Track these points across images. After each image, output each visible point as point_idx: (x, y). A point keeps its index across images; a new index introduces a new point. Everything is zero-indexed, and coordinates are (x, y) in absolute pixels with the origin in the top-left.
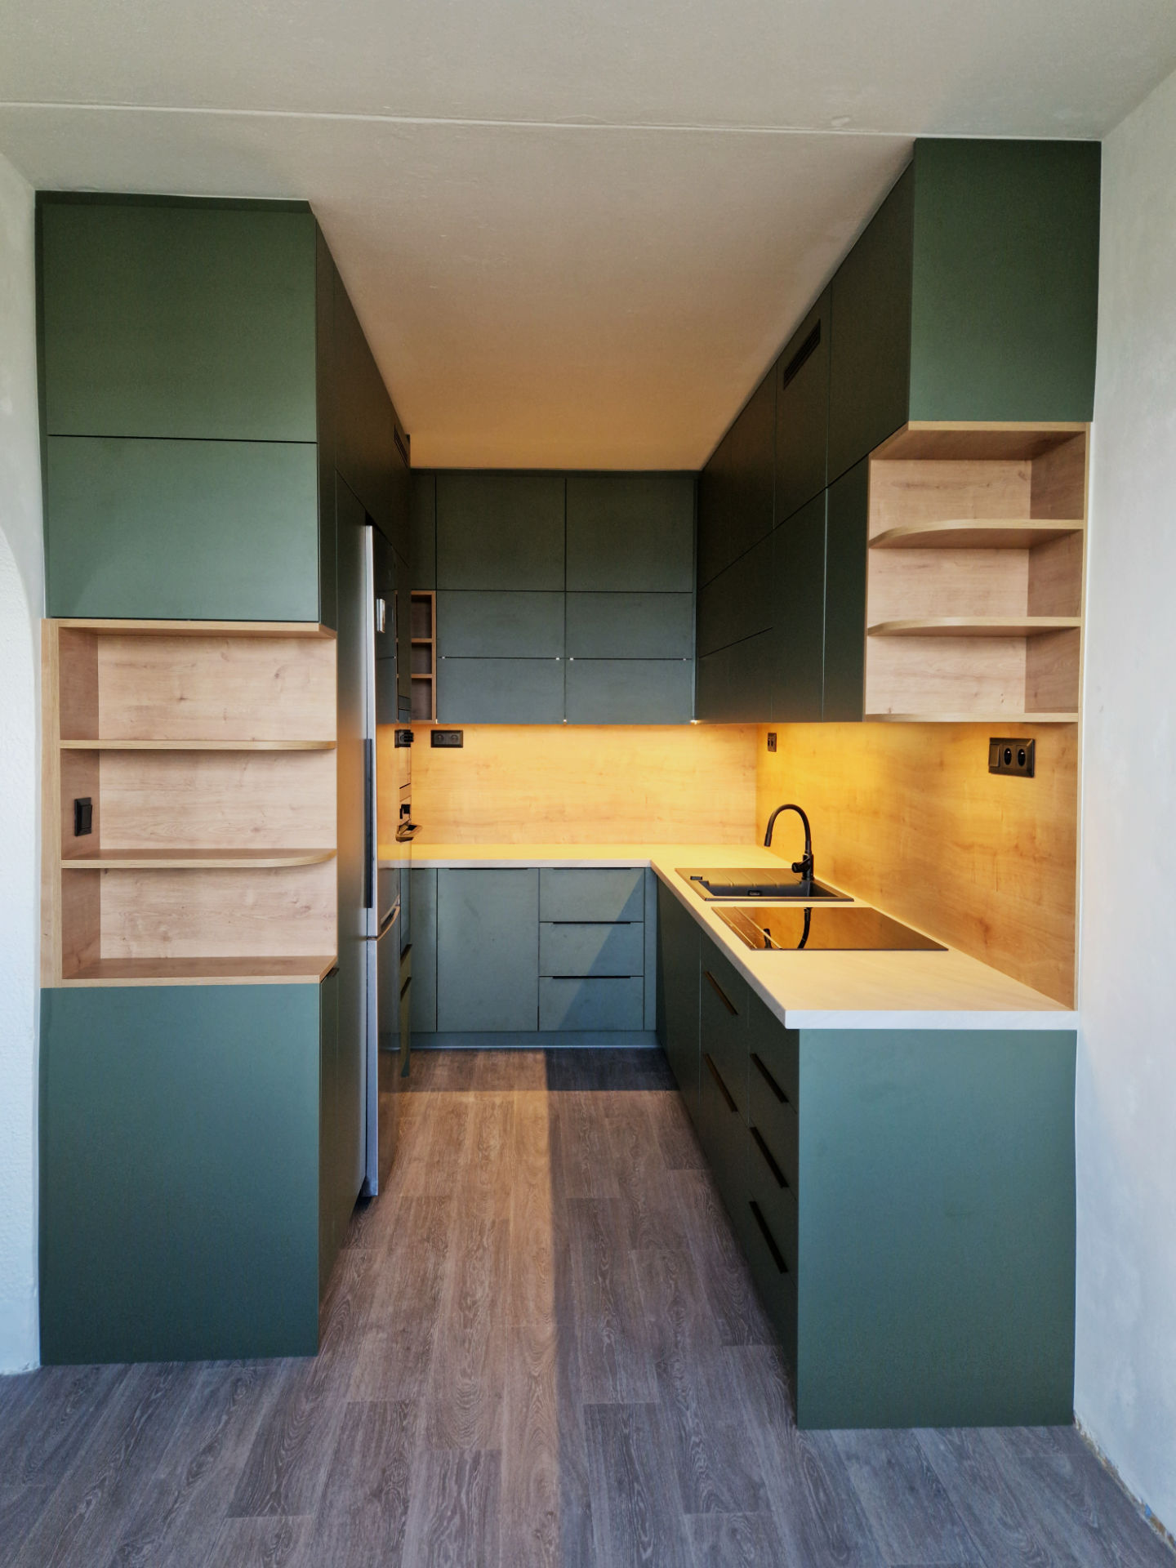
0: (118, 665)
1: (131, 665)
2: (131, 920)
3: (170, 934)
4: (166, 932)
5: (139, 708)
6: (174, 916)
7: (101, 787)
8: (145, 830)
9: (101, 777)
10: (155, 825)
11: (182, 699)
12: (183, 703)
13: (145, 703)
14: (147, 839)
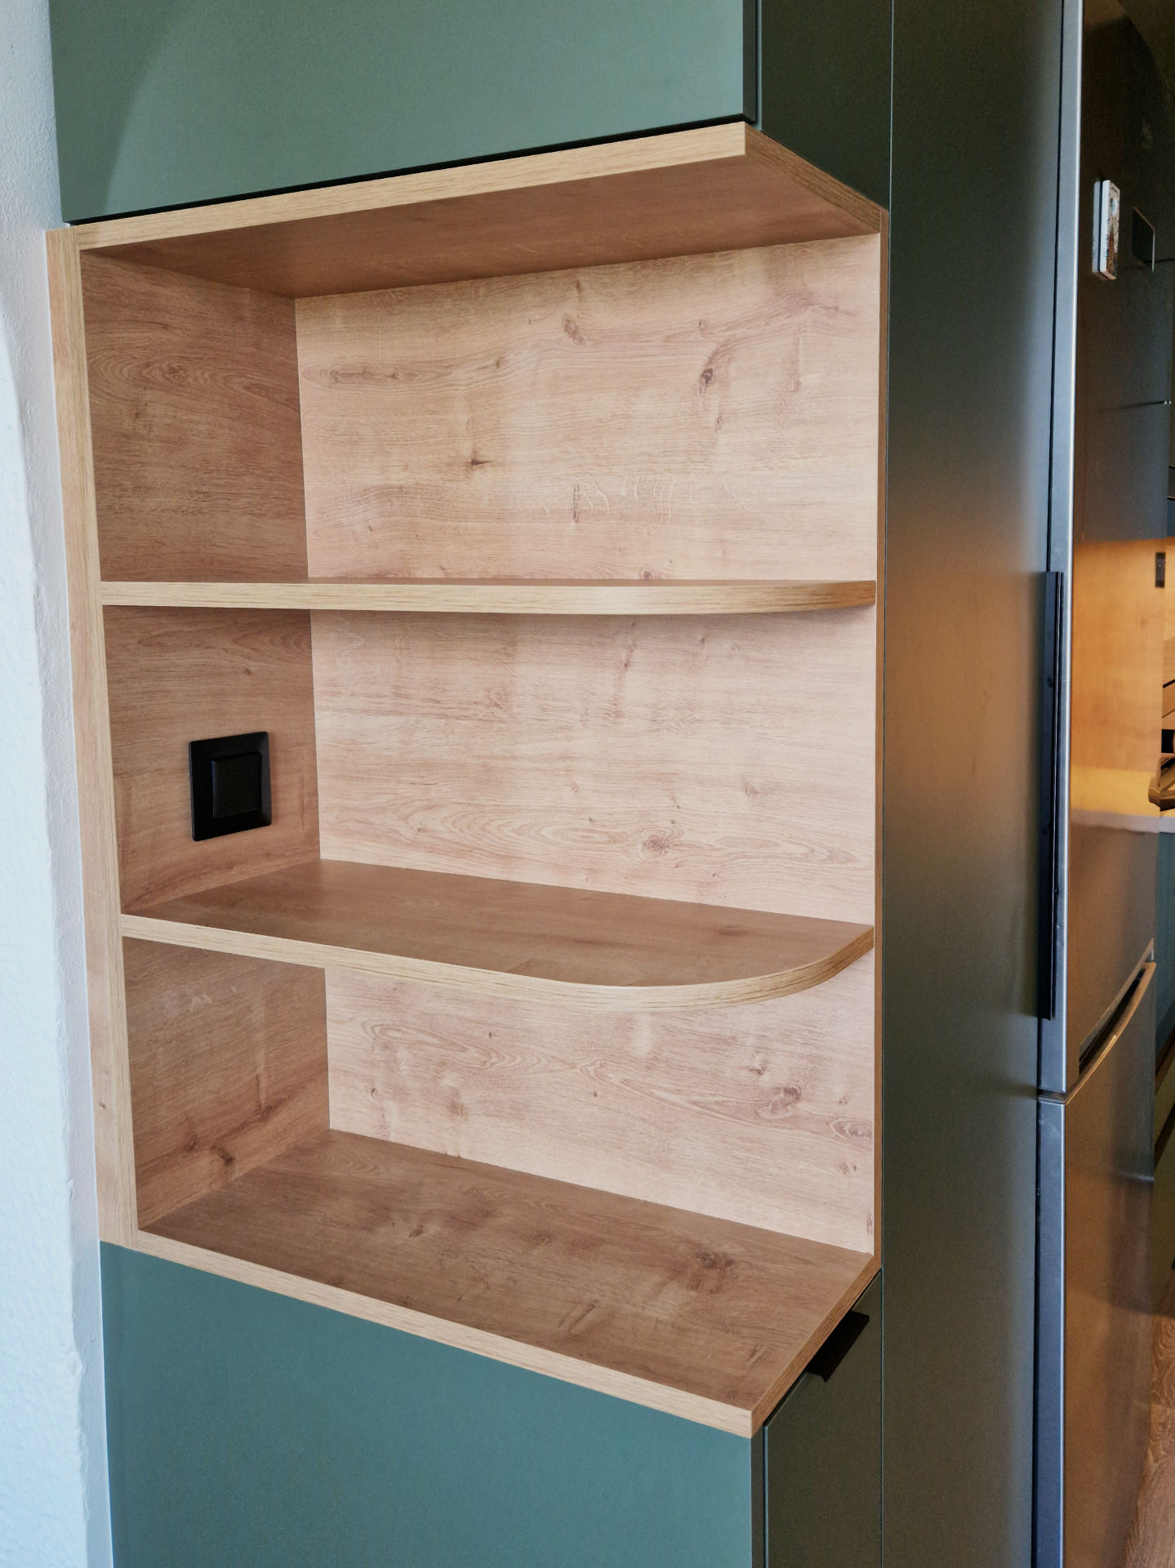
0: (338, 376)
1: (365, 374)
2: (386, 1047)
3: (465, 1099)
4: (456, 1093)
5: (386, 493)
6: (473, 1053)
7: (317, 703)
8: (406, 819)
9: (316, 674)
10: (429, 808)
11: (475, 462)
12: (477, 473)
13: (397, 478)
14: (413, 844)
